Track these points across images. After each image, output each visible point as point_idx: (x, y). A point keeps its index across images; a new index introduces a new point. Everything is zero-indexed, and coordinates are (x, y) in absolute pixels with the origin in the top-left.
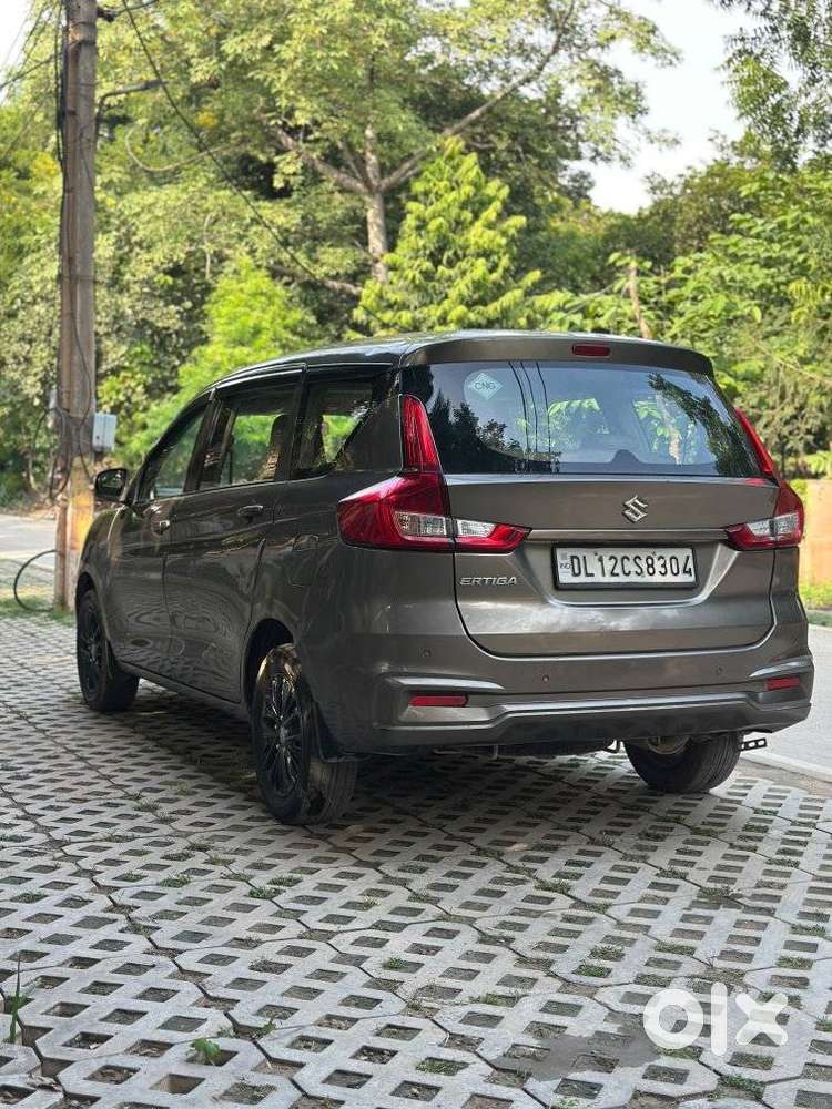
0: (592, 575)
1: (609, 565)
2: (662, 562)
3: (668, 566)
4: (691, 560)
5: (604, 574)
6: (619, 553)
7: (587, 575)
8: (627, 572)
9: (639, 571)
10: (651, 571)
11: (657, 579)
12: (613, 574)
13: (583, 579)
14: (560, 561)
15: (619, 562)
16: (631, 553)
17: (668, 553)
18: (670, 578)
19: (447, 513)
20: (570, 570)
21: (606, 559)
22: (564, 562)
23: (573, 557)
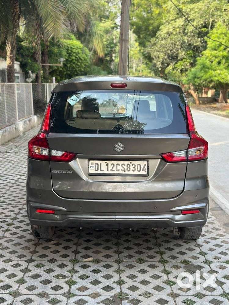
0: (103, 170)
1: (110, 167)
2: (134, 166)
3: (136, 168)
4: (147, 166)
5: (108, 170)
6: (115, 162)
7: (101, 170)
8: (118, 169)
9: (123, 169)
10: (128, 169)
11: (131, 172)
12: (112, 170)
13: (99, 172)
14: (90, 165)
15: (115, 166)
16: (120, 163)
17: (136, 163)
18: (136, 172)
19: (49, 148)
20: (94, 168)
21: (109, 165)
22: (92, 166)
23: (96, 164)
